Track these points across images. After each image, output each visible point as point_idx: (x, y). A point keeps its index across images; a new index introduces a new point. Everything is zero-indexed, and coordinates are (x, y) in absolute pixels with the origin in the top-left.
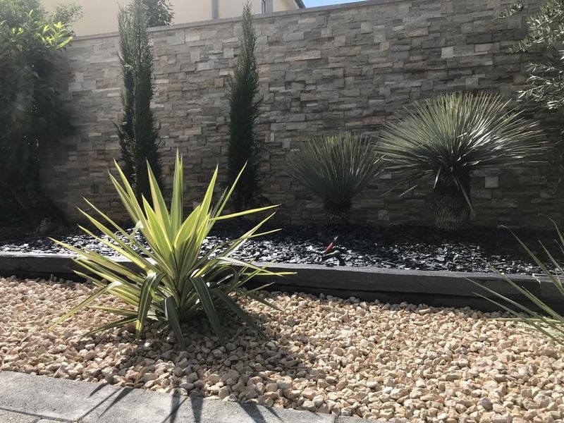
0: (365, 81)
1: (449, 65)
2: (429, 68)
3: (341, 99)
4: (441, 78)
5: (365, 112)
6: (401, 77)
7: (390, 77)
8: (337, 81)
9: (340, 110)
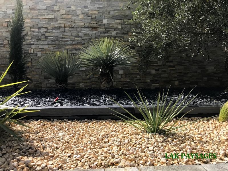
0: (73, 30)
1: (106, 26)
2: (98, 27)
3: (63, 36)
4: (103, 31)
5: (74, 43)
6: (88, 29)
7: (83, 29)
8: (62, 28)
9: (63, 41)
